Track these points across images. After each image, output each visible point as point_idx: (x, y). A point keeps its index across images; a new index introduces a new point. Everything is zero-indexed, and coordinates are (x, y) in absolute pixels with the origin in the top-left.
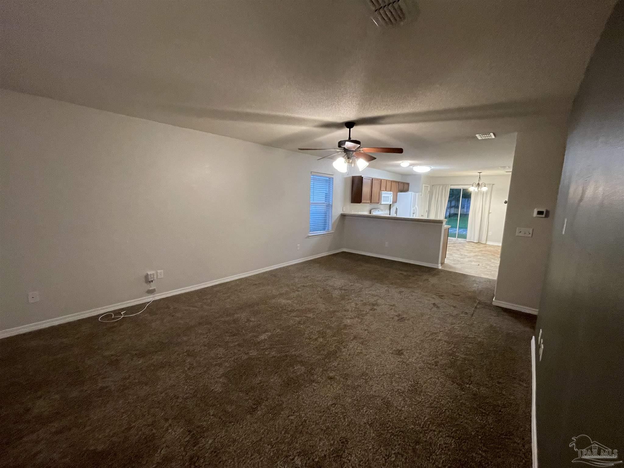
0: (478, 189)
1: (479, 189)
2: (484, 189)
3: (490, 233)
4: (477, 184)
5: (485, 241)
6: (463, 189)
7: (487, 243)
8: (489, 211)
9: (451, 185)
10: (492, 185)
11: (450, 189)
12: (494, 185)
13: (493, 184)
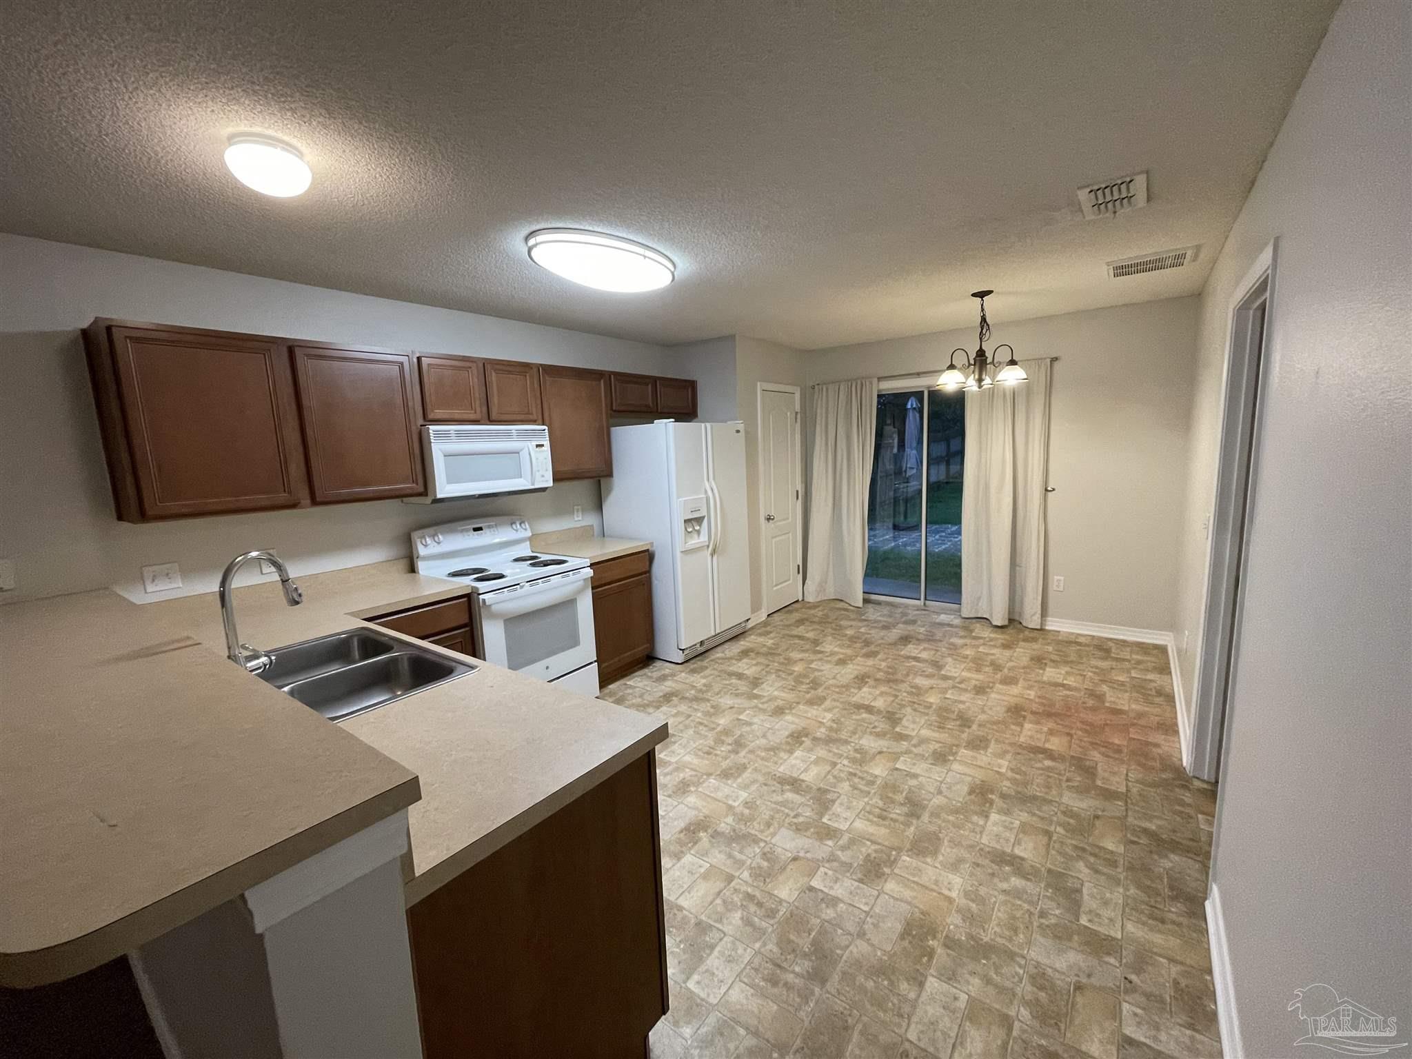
0: (980, 380)
1: (987, 381)
2: (1011, 377)
3: (1057, 580)
4: (973, 355)
5: (1037, 618)
6: (929, 392)
7: (1050, 626)
8: (1046, 482)
9: (880, 379)
10: (1049, 360)
11: (879, 396)
12: (1057, 365)
13: (1054, 360)
